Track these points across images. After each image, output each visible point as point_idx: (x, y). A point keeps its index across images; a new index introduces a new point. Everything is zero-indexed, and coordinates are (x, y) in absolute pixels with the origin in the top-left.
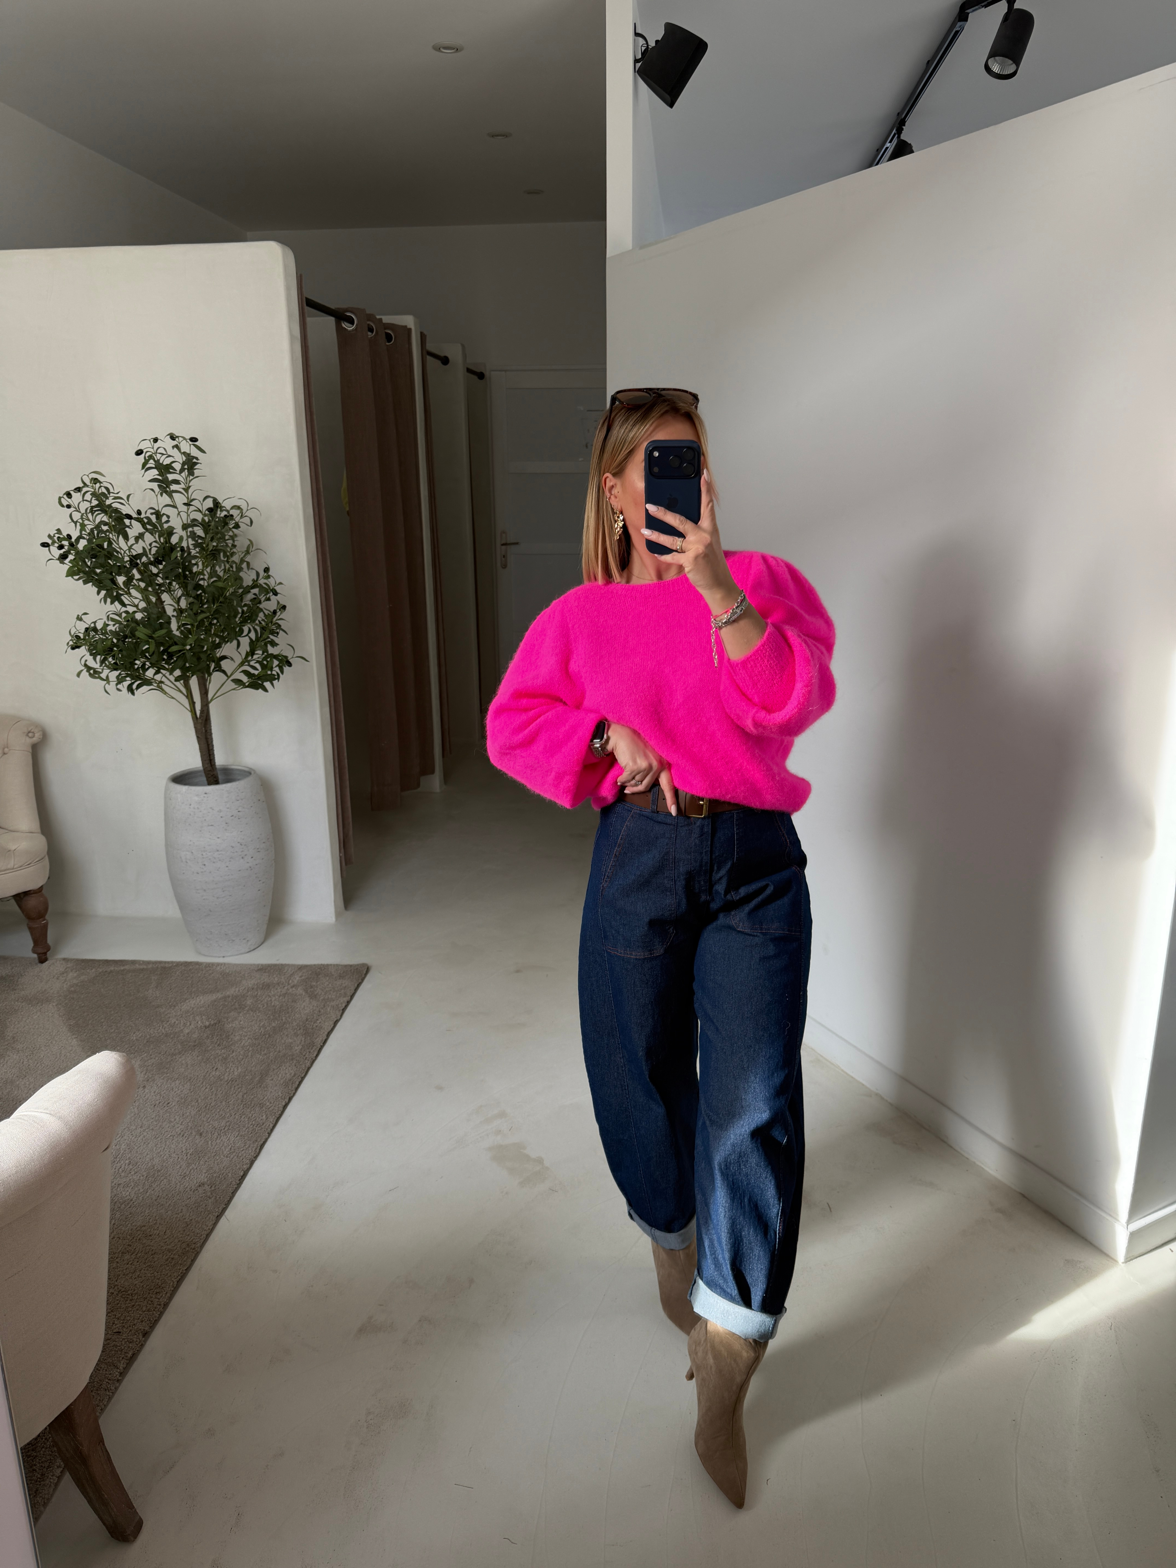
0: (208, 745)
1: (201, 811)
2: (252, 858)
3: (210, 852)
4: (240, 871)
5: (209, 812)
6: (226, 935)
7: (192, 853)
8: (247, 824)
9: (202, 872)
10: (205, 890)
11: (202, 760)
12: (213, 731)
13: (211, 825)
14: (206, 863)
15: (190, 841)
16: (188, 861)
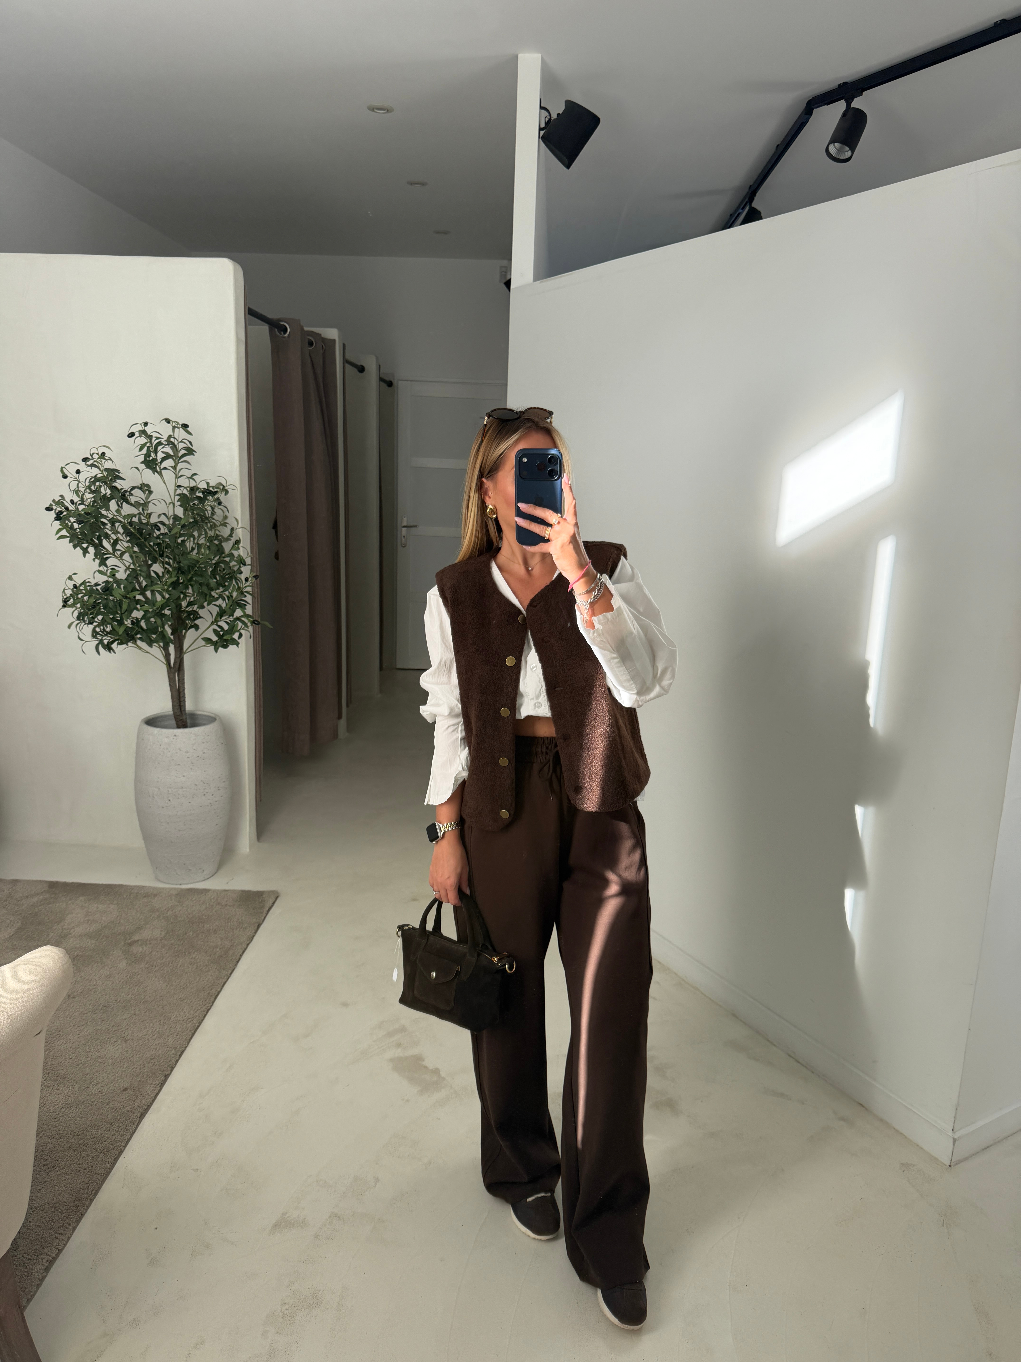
0: (179, 693)
1: (170, 752)
2: (213, 795)
3: (175, 789)
4: (201, 806)
5: (177, 753)
6: (184, 864)
7: (159, 789)
8: (210, 764)
9: (167, 807)
10: (168, 823)
11: (173, 705)
12: (186, 680)
13: (178, 765)
14: (171, 800)
15: (159, 778)
16: (155, 797)
